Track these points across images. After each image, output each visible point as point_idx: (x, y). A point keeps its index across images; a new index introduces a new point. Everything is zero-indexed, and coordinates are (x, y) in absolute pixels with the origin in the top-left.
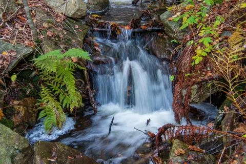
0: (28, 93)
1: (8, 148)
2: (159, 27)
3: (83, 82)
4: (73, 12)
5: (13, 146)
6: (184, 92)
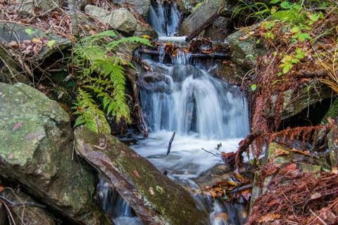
0: (60, 96)
1: (41, 115)
2: (225, 52)
3: (131, 99)
4: (120, 23)
5: (48, 114)
6: (274, 98)
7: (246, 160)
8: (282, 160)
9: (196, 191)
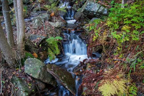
0: (44, 50)
1: (39, 66)
2: (83, 30)
3: (60, 47)
7: (84, 63)
8: (89, 69)
9: (73, 73)
